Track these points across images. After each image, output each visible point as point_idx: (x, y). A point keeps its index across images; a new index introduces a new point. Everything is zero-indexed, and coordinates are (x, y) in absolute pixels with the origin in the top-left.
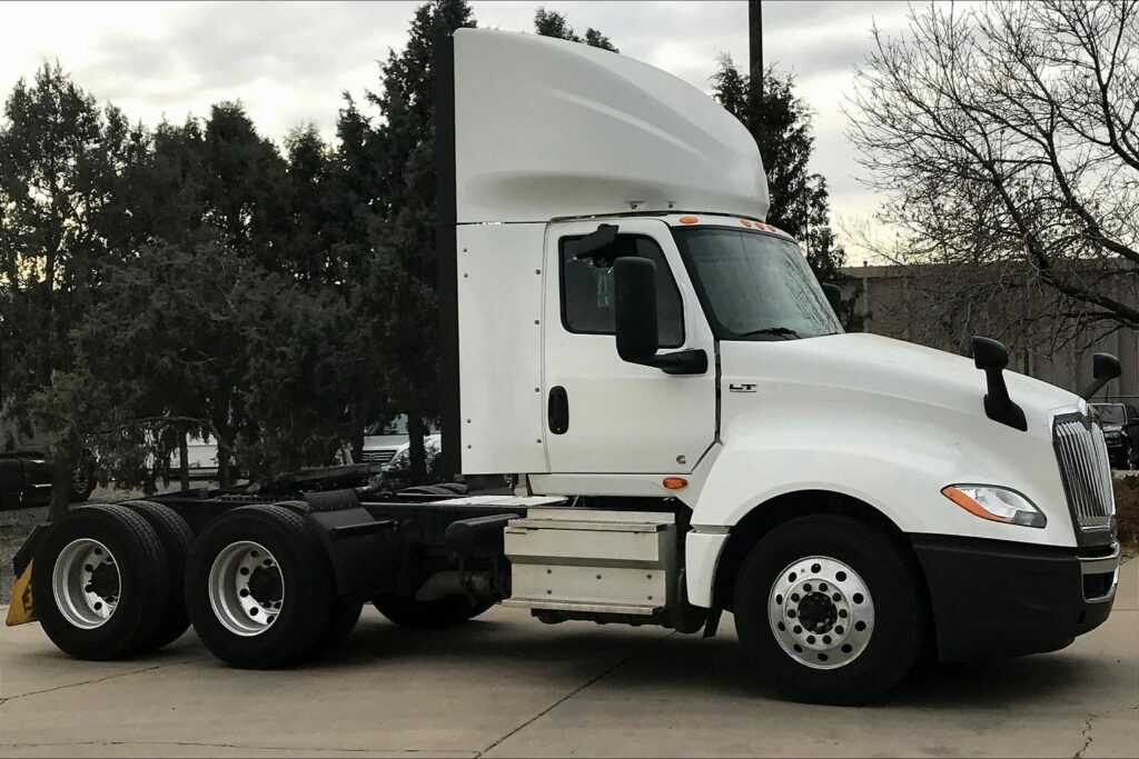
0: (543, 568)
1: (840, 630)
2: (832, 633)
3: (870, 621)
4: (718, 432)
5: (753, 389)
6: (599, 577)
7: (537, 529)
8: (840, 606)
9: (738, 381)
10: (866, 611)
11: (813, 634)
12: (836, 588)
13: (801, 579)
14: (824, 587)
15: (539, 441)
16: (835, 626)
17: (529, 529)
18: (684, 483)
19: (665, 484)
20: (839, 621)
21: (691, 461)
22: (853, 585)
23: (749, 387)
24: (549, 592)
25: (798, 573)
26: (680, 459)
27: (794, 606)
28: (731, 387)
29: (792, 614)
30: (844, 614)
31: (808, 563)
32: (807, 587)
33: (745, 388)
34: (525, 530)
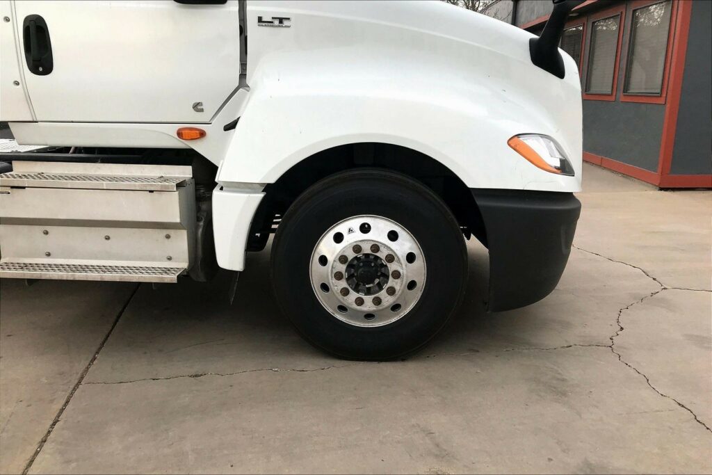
0: (38, 230)
1: (391, 291)
2: (383, 294)
3: (421, 281)
4: (243, 76)
5: (286, 23)
6: (108, 238)
7: (24, 188)
8: (392, 267)
9: (269, 11)
10: (418, 271)
11: (361, 295)
12: (389, 248)
13: (349, 240)
14: (376, 248)
15: (17, 83)
16: (386, 287)
17: (12, 187)
18: (202, 134)
19: (180, 134)
20: (392, 282)
21: (210, 109)
22: (406, 244)
23: (281, 20)
24: (48, 255)
25: (345, 233)
26: (197, 107)
27: (342, 268)
28: (260, 19)
29: (338, 276)
30: (397, 275)
31: (356, 222)
32: (357, 248)
33: (277, 22)
34: (9, 190)
